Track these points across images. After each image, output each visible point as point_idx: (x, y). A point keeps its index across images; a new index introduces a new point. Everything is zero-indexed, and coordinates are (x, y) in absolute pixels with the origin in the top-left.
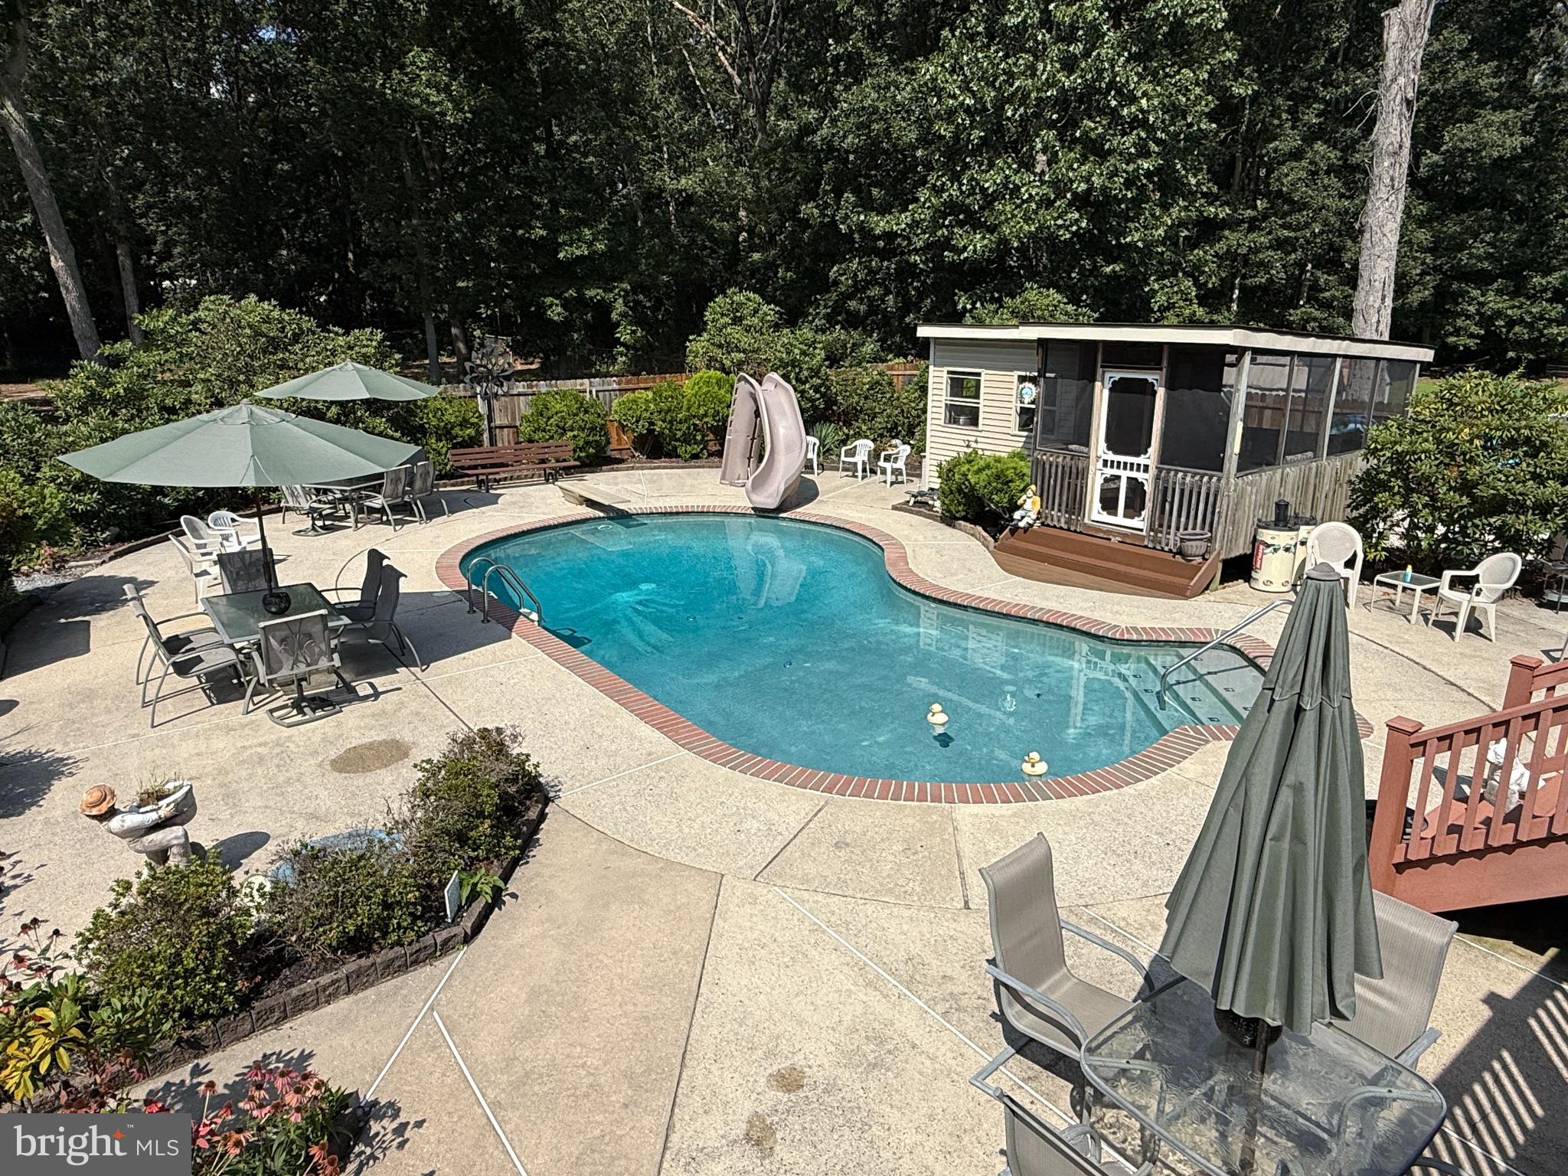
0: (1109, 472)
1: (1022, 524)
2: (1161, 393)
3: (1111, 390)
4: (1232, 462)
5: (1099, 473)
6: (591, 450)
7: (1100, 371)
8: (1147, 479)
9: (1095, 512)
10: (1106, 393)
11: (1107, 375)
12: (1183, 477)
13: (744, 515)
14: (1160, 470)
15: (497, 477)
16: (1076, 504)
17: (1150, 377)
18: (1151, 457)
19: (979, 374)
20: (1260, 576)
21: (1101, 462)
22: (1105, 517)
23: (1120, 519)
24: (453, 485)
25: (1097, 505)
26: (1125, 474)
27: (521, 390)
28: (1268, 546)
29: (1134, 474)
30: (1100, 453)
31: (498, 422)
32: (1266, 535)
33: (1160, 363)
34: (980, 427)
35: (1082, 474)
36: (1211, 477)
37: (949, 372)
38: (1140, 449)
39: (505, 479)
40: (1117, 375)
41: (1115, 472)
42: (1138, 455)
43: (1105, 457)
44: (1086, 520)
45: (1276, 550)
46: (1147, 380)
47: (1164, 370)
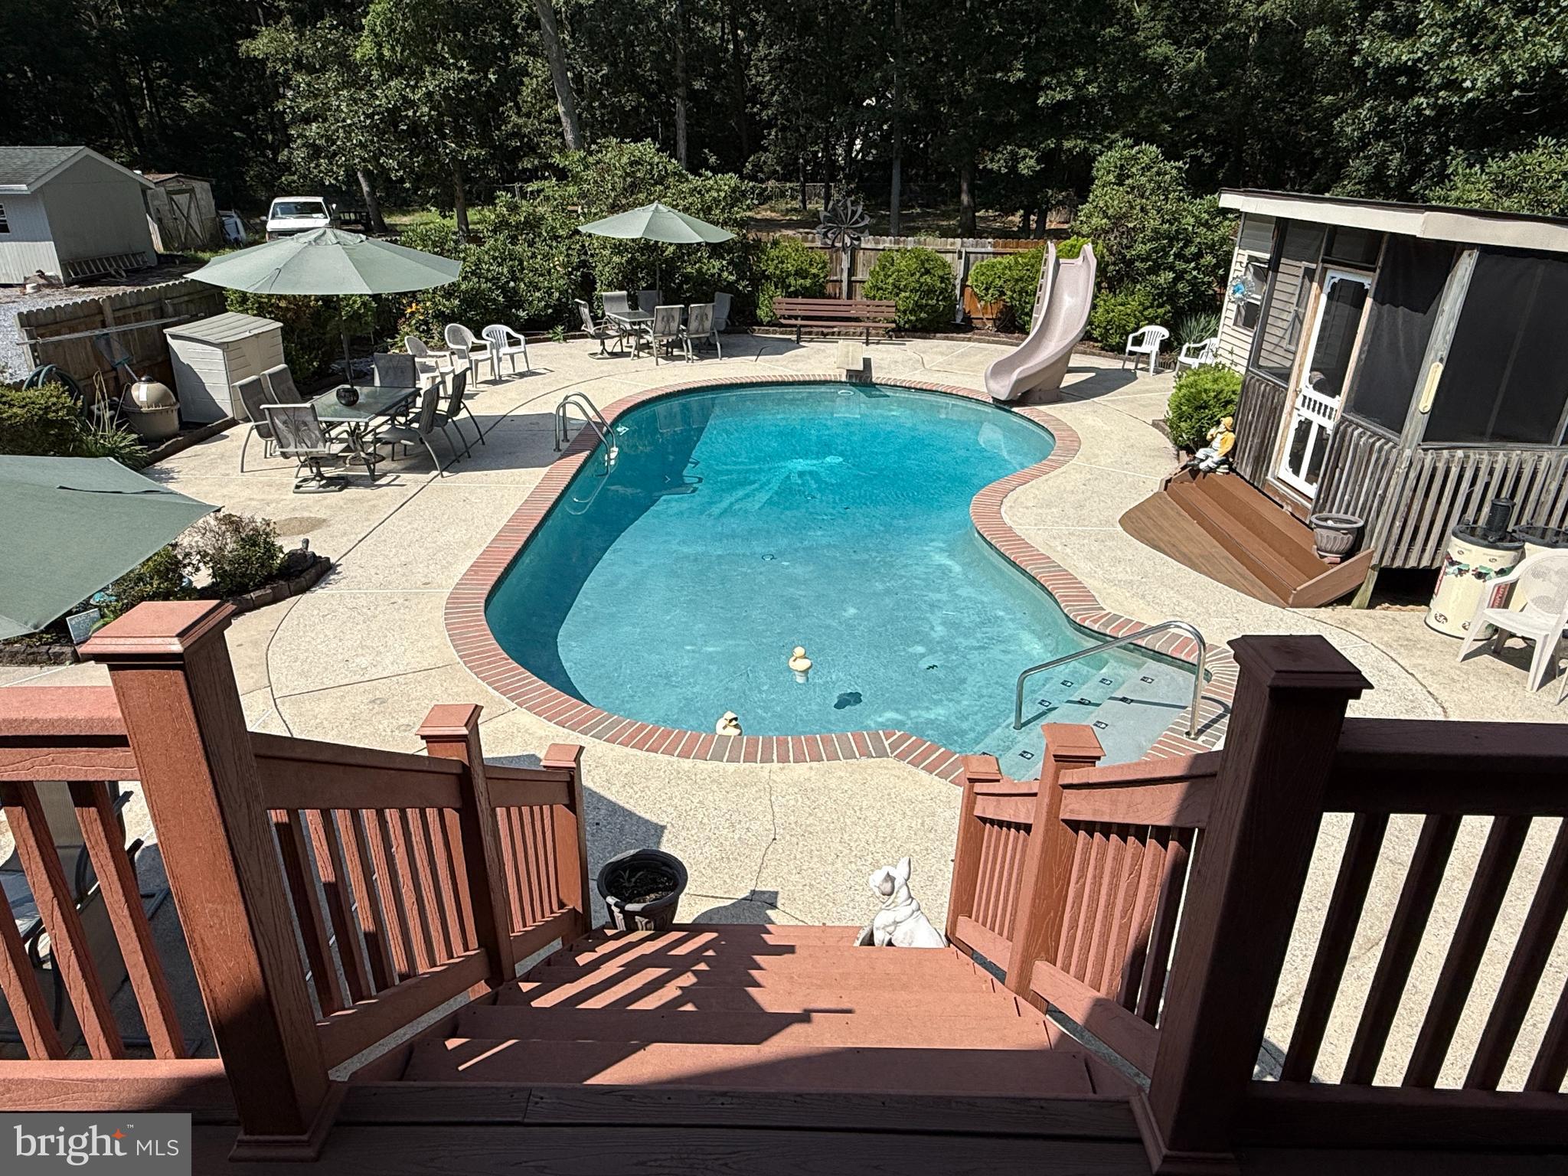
0: (1307, 414)
1: (1202, 466)
2: (1368, 304)
3: (1330, 297)
4: (1415, 424)
5: (1295, 412)
6: (923, 315)
7: (1321, 266)
8: (1330, 425)
9: (1281, 468)
10: (1324, 299)
11: (1329, 274)
12: (1362, 433)
14: (1343, 420)
15: (826, 330)
16: (1263, 458)
17: (1368, 281)
18: (1337, 403)
20: (1438, 603)
21: (1300, 399)
22: (1288, 476)
23: (1300, 482)
24: (781, 333)
25: (1286, 458)
26: (1317, 420)
27: (887, 245)
28: (1452, 563)
29: (1324, 422)
30: (1302, 385)
31: (859, 277)
32: (1459, 548)
33: (1375, 261)
35: (1274, 413)
36: (1388, 441)
38: (1334, 392)
39: (833, 334)
40: (1338, 275)
41: (1310, 415)
42: (1332, 396)
43: (1305, 391)
44: (1269, 477)
45: (1461, 572)
46: (1362, 285)
47: (1378, 271)
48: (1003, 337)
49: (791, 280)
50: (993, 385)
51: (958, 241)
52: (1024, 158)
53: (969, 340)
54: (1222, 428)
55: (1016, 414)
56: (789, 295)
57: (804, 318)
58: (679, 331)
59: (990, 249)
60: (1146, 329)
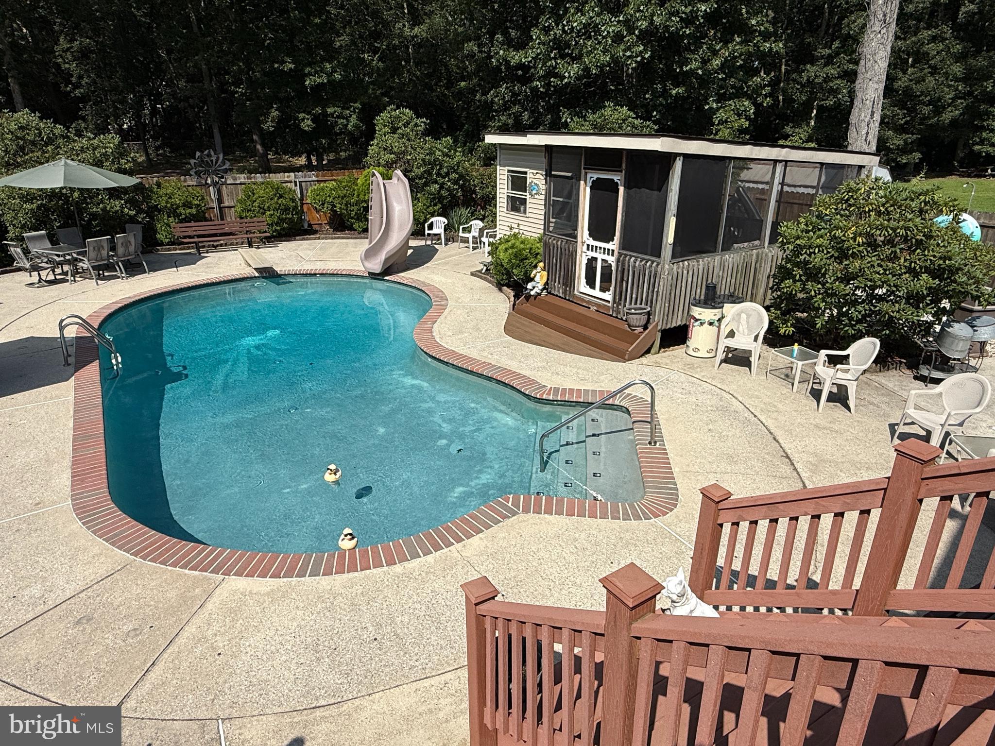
0: (591, 254)
1: (532, 293)
2: (621, 189)
3: (591, 188)
4: (667, 251)
5: (584, 254)
6: (285, 225)
7: (583, 171)
8: (611, 260)
9: (582, 286)
10: (588, 190)
11: (589, 176)
12: (634, 261)
13: (362, 277)
14: (620, 254)
15: (215, 244)
16: (569, 280)
17: (616, 177)
18: (614, 245)
19: (526, 173)
20: (692, 343)
21: (585, 247)
22: (588, 290)
23: (597, 292)
24: (181, 249)
25: (583, 280)
26: (600, 256)
27: (242, 180)
28: (697, 320)
29: (606, 257)
30: (585, 239)
31: (226, 204)
32: (696, 311)
33: (620, 166)
34: (528, 215)
35: (572, 256)
36: (653, 262)
37: (509, 171)
38: (609, 239)
39: (221, 245)
40: (596, 176)
41: (594, 254)
42: (608, 242)
43: (588, 242)
44: (576, 292)
45: (702, 324)
46: (613, 180)
47: (623, 172)
48: (339, 234)
49: (181, 210)
50: (367, 264)
51: (292, 174)
52: (303, 120)
53: (319, 238)
54: (539, 269)
55: (388, 281)
56: (181, 221)
57: (199, 236)
58: (109, 257)
59: (314, 178)
60: (433, 219)
